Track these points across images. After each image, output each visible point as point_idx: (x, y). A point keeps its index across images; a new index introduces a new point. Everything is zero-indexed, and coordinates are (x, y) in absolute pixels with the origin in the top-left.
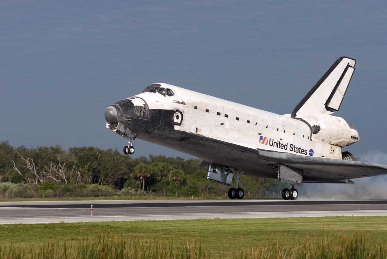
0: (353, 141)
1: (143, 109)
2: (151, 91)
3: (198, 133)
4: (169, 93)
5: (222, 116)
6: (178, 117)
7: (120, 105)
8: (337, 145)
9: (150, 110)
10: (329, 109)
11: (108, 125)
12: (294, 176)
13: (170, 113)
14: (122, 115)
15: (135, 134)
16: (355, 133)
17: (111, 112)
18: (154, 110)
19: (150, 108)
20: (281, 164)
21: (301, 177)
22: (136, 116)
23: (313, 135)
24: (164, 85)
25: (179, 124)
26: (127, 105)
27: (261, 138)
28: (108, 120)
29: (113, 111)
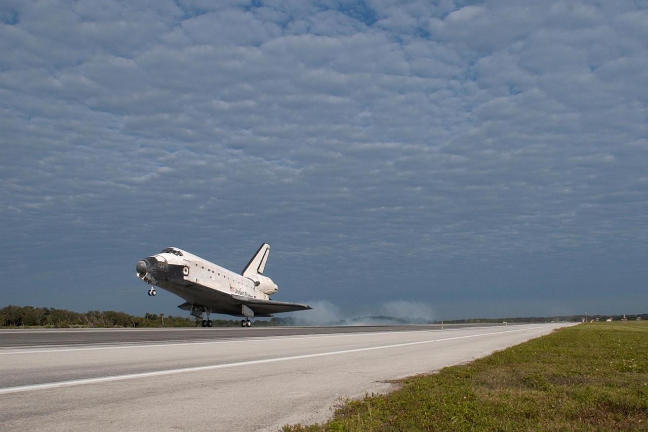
0: (275, 291)
1: (164, 264)
2: (167, 252)
3: (198, 282)
4: (180, 254)
5: (211, 272)
6: (186, 271)
7: (148, 260)
8: (267, 294)
9: (169, 265)
10: (259, 273)
11: (138, 275)
12: (250, 312)
13: (181, 267)
14: (149, 268)
15: (157, 281)
16: (276, 286)
17: (142, 265)
18: (171, 265)
19: (169, 263)
20: (244, 304)
21: (253, 313)
22: (159, 268)
23: (256, 287)
24: (175, 249)
25: (187, 275)
26: (154, 261)
27: (231, 287)
28: (138, 271)
29: (143, 264)
